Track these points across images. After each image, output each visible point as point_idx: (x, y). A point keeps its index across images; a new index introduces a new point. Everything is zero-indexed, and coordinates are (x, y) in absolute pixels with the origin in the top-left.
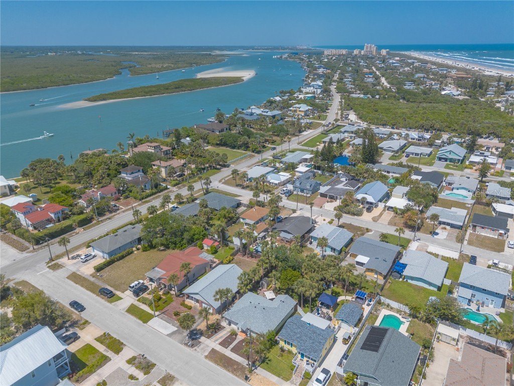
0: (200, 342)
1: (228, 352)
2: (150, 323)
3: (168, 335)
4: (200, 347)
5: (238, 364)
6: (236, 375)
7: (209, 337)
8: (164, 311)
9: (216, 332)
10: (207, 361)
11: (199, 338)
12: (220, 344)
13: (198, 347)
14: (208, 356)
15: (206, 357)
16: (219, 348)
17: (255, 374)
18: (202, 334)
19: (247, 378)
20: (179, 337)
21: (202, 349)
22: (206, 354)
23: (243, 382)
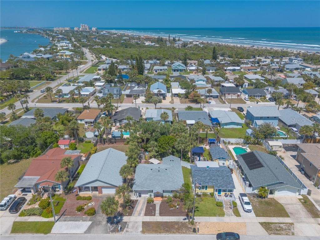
0: (126, 223)
1: (158, 218)
2: (54, 231)
3: (85, 233)
4: (129, 227)
5: (176, 223)
6: (184, 233)
7: (130, 214)
8: (62, 213)
9: (133, 208)
10: (147, 235)
11: (121, 220)
12: (146, 214)
13: (127, 227)
14: (145, 230)
15: (143, 232)
16: (148, 219)
17: (197, 223)
18: (121, 215)
19: (194, 231)
20: (99, 228)
21: (133, 227)
22: (141, 229)
23: (194, 235)
